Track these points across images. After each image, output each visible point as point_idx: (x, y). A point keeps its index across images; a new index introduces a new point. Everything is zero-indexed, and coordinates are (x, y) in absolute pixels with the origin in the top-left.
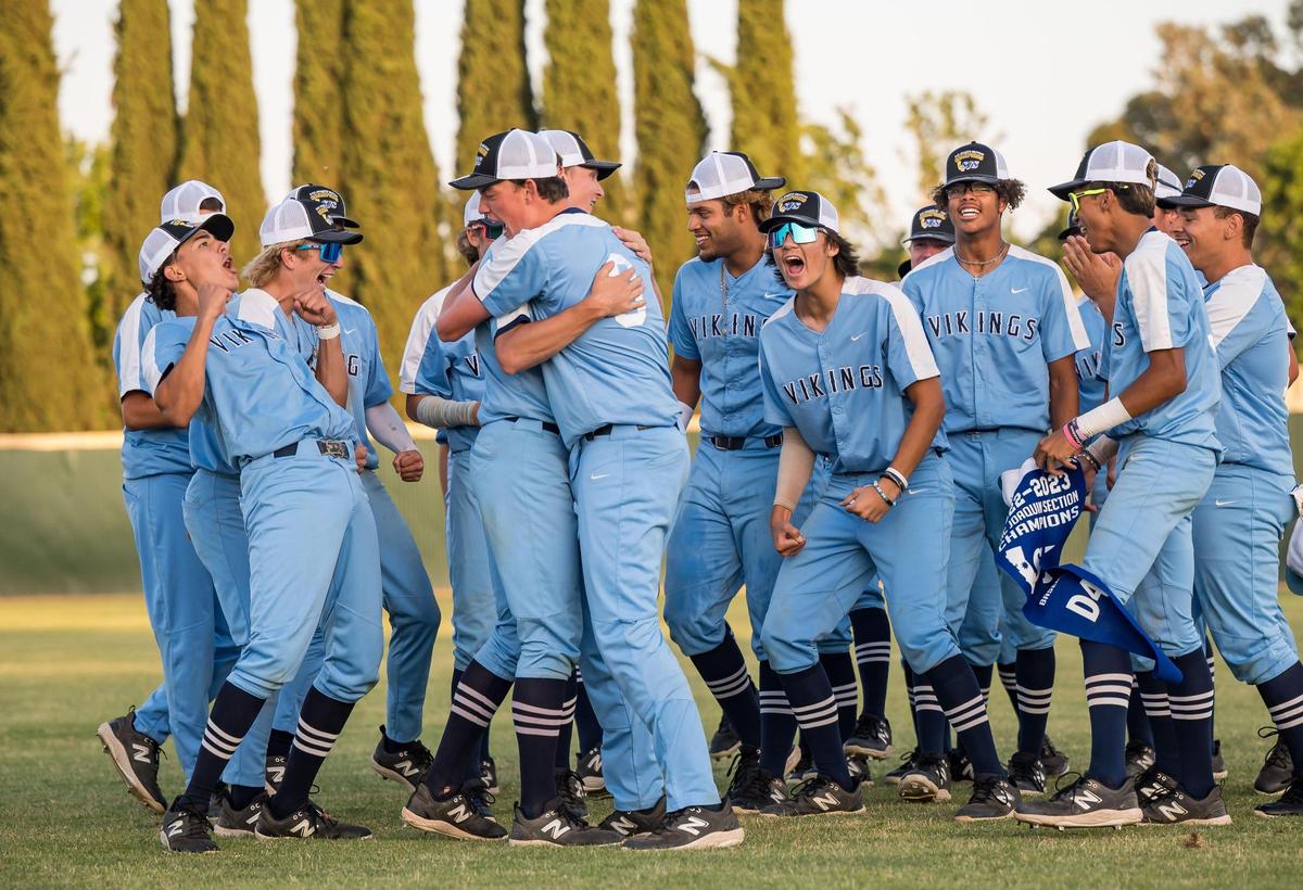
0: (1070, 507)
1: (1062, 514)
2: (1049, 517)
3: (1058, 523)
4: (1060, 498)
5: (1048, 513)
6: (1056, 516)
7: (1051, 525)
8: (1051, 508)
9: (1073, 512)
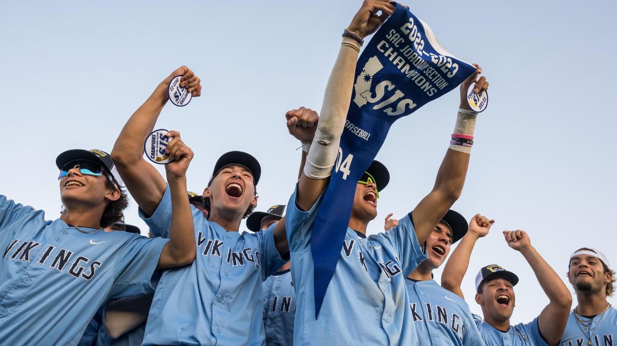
0: (434, 86)
1: (428, 83)
2: (421, 77)
3: (419, 85)
4: (439, 75)
5: (424, 75)
6: (425, 80)
7: (416, 82)
8: (429, 74)
9: (431, 90)
